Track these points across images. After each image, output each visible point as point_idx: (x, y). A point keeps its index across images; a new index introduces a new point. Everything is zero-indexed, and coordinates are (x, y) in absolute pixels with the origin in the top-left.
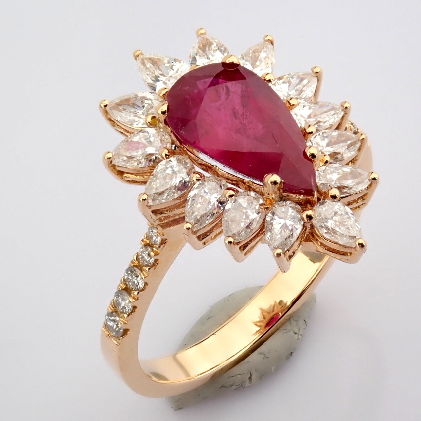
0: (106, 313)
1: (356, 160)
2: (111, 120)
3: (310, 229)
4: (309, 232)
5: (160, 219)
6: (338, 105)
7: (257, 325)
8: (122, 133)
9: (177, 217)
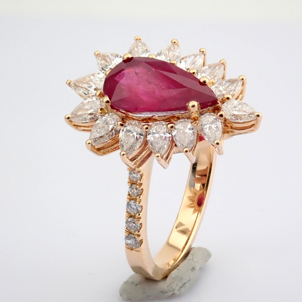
0: (124, 236)
1: (224, 77)
2: (75, 125)
3: (224, 124)
4: (224, 126)
5: (135, 164)
6: (198, 52)
7: (191, 207)
8: (83, 130)
9: (142, 159)
